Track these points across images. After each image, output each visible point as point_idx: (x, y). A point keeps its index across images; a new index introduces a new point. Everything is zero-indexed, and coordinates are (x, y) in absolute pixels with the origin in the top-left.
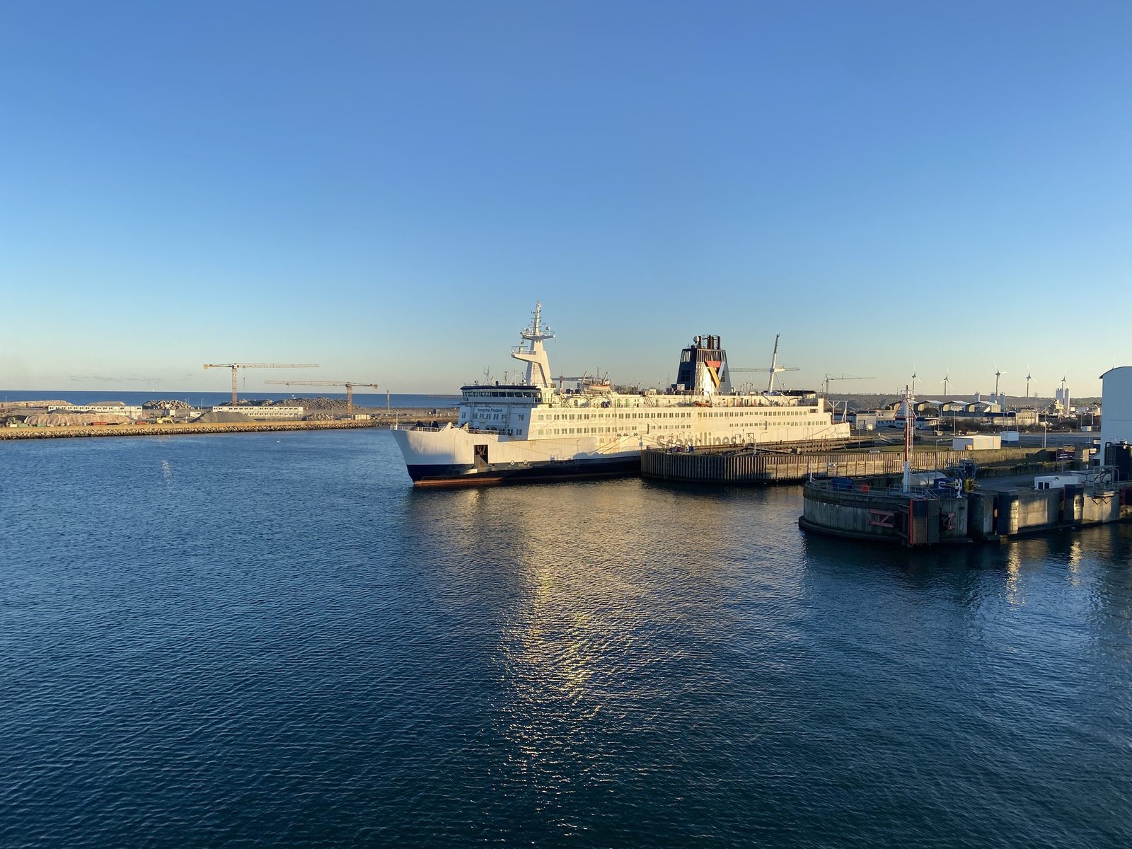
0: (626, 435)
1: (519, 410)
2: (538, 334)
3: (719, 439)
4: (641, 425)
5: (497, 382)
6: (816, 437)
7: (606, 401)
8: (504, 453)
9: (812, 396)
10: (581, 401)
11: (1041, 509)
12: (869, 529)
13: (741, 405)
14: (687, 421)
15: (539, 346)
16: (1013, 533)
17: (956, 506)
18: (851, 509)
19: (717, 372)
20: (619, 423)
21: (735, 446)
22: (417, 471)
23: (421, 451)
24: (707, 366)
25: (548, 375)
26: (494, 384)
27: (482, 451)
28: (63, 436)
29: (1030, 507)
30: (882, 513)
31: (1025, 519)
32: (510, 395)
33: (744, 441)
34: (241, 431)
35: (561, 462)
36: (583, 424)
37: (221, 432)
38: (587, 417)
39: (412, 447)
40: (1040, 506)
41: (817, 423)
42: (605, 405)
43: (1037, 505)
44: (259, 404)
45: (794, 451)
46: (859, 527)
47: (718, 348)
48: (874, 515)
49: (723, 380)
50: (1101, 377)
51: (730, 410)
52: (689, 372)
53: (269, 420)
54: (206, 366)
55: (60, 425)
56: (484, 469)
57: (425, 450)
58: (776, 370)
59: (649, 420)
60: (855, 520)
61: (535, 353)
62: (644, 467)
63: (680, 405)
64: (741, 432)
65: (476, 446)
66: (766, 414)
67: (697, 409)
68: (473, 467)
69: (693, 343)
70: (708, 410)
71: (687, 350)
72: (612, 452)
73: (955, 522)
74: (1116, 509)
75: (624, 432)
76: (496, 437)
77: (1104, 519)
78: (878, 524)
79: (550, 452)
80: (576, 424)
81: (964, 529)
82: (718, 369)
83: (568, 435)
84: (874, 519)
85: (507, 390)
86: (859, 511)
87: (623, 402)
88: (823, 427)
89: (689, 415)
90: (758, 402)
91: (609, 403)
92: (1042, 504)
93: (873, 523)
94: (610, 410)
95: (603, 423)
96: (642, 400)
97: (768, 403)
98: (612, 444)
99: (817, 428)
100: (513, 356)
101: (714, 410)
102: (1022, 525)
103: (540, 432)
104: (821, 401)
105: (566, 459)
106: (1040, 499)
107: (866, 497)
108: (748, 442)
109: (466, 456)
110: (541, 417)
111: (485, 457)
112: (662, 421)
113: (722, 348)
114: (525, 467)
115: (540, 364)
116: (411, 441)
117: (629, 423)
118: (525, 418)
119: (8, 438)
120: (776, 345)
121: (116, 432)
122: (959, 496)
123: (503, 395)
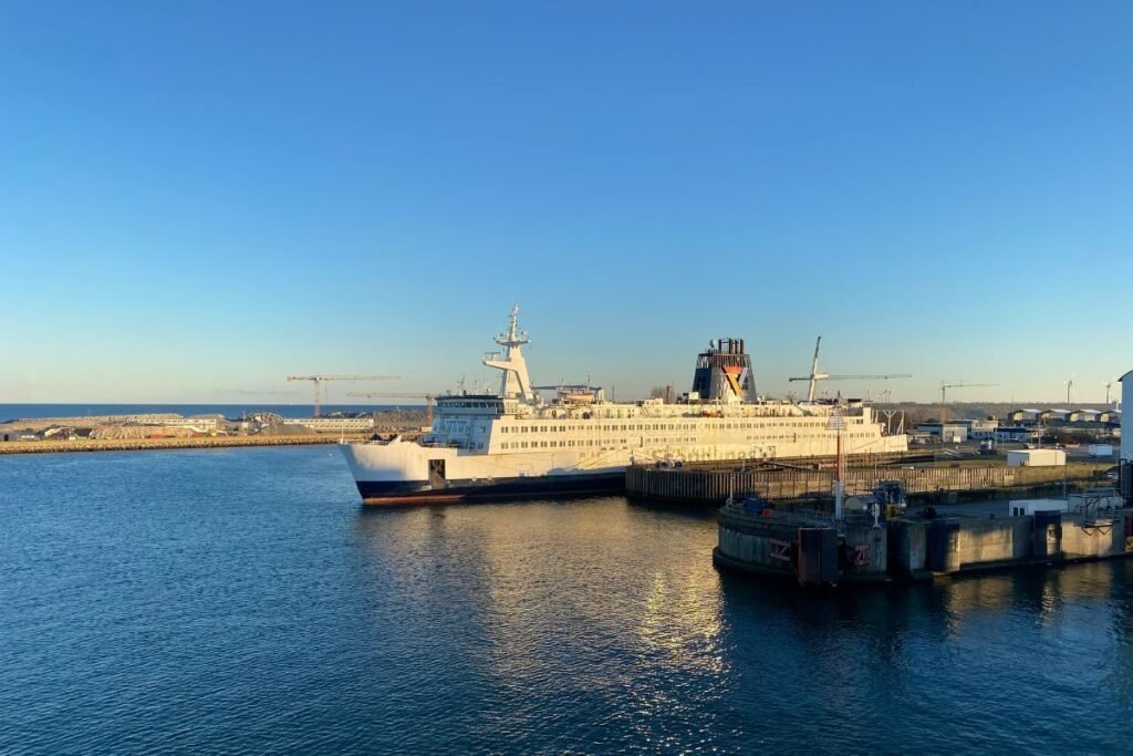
0: (612, 449)
1: (481, 422)
2: (514, 339)
3: (733, 453)
4: (633, 438)
5: (465, 392)
6: (857, 452)
7: (588, 411)
8: (462, 468)
9: (857, 405)
10: (560, 412)
11: (1003, 541)
12: (768, 562)
13: (765, 415)
14: (691, 434)
15: (515, 352)
16: (952, 570)
17: (871, 536)
18: (750, 538)
19: (738, 380)
20: (604, 435)
21: (754, 460)
22: (367, 488)
23: (368, 466)
24: (725, 372)
25: (526, 383)
26: (461, 394)
27: (437, 467)
28: (114, 449)
29: (986, 538)
30: (780, 543)
31: (977, 552)
32: (476, 405)
33: (765, 455)
34: (295, 444)
35: (533, 478)
36: (558, 437)
37: (274, 445)
38: (562, 429)
39: (359, 462)
40: (1002, 537)
41: (862, 435)
42: (586, 416)
43: (996, 535)
44: (352, 416)
45: (816, 467)
46: (759, 559)
47: (741, 352)
48: (774, 545)
49: (745, 387)
50: (1120, 380)
51: (751, 420)
52: (704, 379)
53: (326, 432)
54: (289, 379)
55: (118, 438)
56: (440, 486)
57: (372, 465)
58: (817, 377)
59: (643, 433)
60: (755, 551)
61: (509, 360)
62: (630, 484)
63: (686, 415)
64: (760, 445)
65: (431, 461)
66: (794, 425)
67: (704, 420)
68: (426, 483)
69: (710, 347)
70: (718, 421)
71: (702, 355)
72: (595, 467)
73: (869, 556)
74: (1119, 541)
75: (611, 445)
76: (455, 451)
77: (1101, 553)
78: (777, 556)
79: (519, 468)
80: (548, 437)
81: (881, 563)
82: (739, 376)
83: (539, 449)
84: (773, 550)
85: (473, 401)
86: (759, 540)
87: (615, 413)
88: (870, 439)
89: (694, 426)
90: (788, 412)
91: (591, 413)
92: (1005, 534)
93: (773, 555)
94: (592, 421)
95: (584, 436)
96: (637, 410)
97: (801, 413)
98: (596, 459)
99: (864, 440)
100: (485, 364)
101: (725, 421)
102: (970, 559)
103: (504, 446)
104: (867, 411)
105: (539, 474)
106: (1001, 528)
107: (764, 524)
108: (769, 456)
109: (419, 472)
110: (504, 430)
111: (442, 473)
112: (659, 434)
113: (745, 352)
114: (488, 484)
115: (517, 373)
116: (356, 455)
117: (619, 435)
118: (487, 430)
119: (60, 451)
120: (817, 349)
121: (167, 445)
122: (876, 524)
123: (469, 405)
